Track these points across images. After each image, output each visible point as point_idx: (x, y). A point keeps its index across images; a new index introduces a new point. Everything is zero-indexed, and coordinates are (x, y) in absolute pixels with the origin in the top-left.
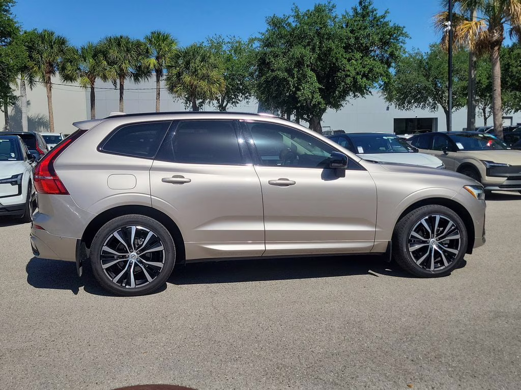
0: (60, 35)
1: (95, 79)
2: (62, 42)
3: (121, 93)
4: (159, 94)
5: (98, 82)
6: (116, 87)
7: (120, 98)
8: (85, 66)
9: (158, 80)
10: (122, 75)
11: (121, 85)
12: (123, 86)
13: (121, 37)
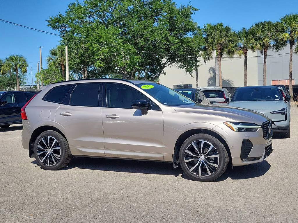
0: (227, 25)
1: (247, 51)
2: (228, 29)
3: (265, 59)
4: (291, 57)
5: (250, 52)
6: (262, 55)
7: (264, 62)
8: (241, 43)
9: (291, 48)
10: (265, 47)
11: (265, 53)
12: (266, 54)
13: (265, 22)
